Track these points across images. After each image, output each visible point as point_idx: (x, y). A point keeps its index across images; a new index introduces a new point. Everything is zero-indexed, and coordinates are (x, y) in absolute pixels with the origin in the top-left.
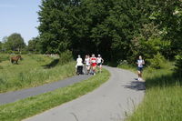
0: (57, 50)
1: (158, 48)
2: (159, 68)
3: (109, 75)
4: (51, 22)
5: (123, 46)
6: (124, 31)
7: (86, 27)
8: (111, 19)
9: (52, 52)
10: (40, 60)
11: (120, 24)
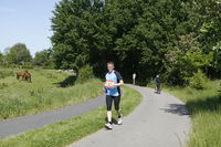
0: (74, 65)
1: (198, 64)
2: (201, 88)
3: (140, 96)
4: (67, 31)
5: (154, 61)
6: (156, 43)
7: (109, 38)
8: (141, 28)
9: (68, 68)
10: (51, 76)
11: (150, 35)
